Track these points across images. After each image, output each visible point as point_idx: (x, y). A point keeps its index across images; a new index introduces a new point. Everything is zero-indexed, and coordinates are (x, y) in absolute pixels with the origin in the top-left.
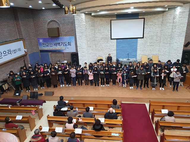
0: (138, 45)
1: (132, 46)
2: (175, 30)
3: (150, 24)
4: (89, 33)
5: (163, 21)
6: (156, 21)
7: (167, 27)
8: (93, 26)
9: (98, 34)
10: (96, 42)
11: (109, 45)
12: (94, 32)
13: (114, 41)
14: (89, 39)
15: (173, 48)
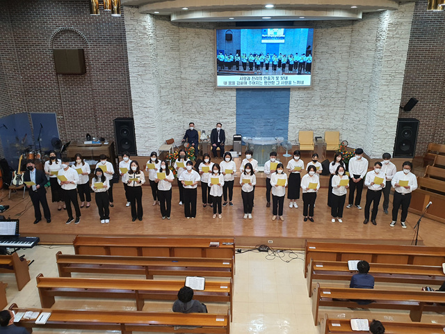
0: (292, 104)
1: (276, 106)
2: (380, 68)
3: (320, 51)
4: (164, 66)
5: (353, 45)
6: (335, 43)
7: (361, 60)
8: (176, 48)
9: (189, 70)
10: (183, 92)
11: (217, 100)
12: (177, 64)
13: (230, 92)
14: (164, 82)
15: (375, 113)
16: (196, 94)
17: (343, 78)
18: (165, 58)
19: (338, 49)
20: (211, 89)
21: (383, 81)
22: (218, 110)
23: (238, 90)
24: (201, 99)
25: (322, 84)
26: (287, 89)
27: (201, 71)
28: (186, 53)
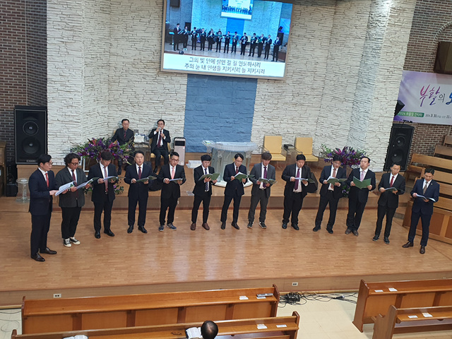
0: (258, 100)
1: (238, 101)
2: (376, 60)
3: (297, 33)
4: (91, 33)
5: (335, 31)
6: (315, 26)
7: (346, 50)
8: (106, 9)
9: (122, 42)
10: (112, 73)
11: (159, 88)
12: (106, 32)
13: (179, 78)
14: (90, 56)
15: (369, 115)
17: (321, 70)
18: (92, 22)
19: (317, 33)
20: (152, 72)
21: (380, 77)
22: (162, 102)
23: (191, 76)
24: (137, 84)
25: (296, 77)
26: (254, 80)
27: (140, 45)
28: (121, 17)
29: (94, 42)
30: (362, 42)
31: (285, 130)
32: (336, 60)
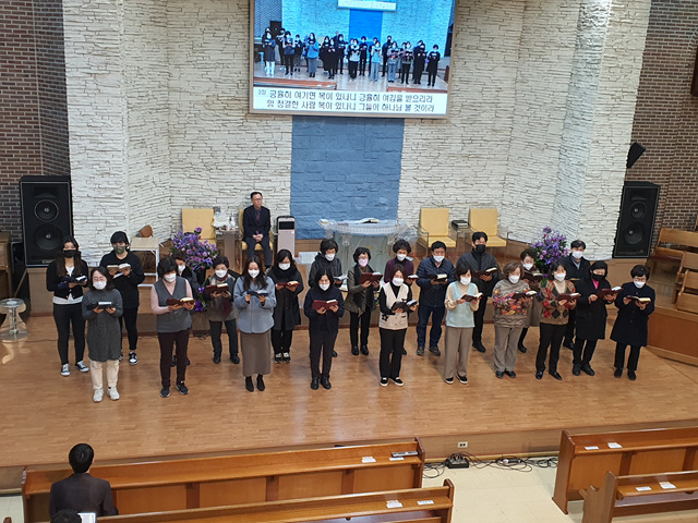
0: (407, 152)
1: (374, 155)
2: (593, 80)
3: (465, 45)
4: (137, 59)
5: (527, 36)
6: (493, 30)
7: (545, 67)
8: (160, 19)
9: (188, 70)
10: (174, 119)
11: (248, 139)
12: (161, 55)
13: (279, 123)
14: (136, 95)
15: (584, 169)
16: (203, 124)
17: (507, 101)
18: (138, 40)
19: (497, 43)
20: (237, 116)
21: (600, 108)
22: (254, 161)
23: (297, 118)
24: (213, 135)
25: (466, 113)
26: (399, 121)
27: (215, 74)
28: (184, 31)
29: (141, 72)
30: (569, 53)
31: (453, 198)
32: (530, 83)
